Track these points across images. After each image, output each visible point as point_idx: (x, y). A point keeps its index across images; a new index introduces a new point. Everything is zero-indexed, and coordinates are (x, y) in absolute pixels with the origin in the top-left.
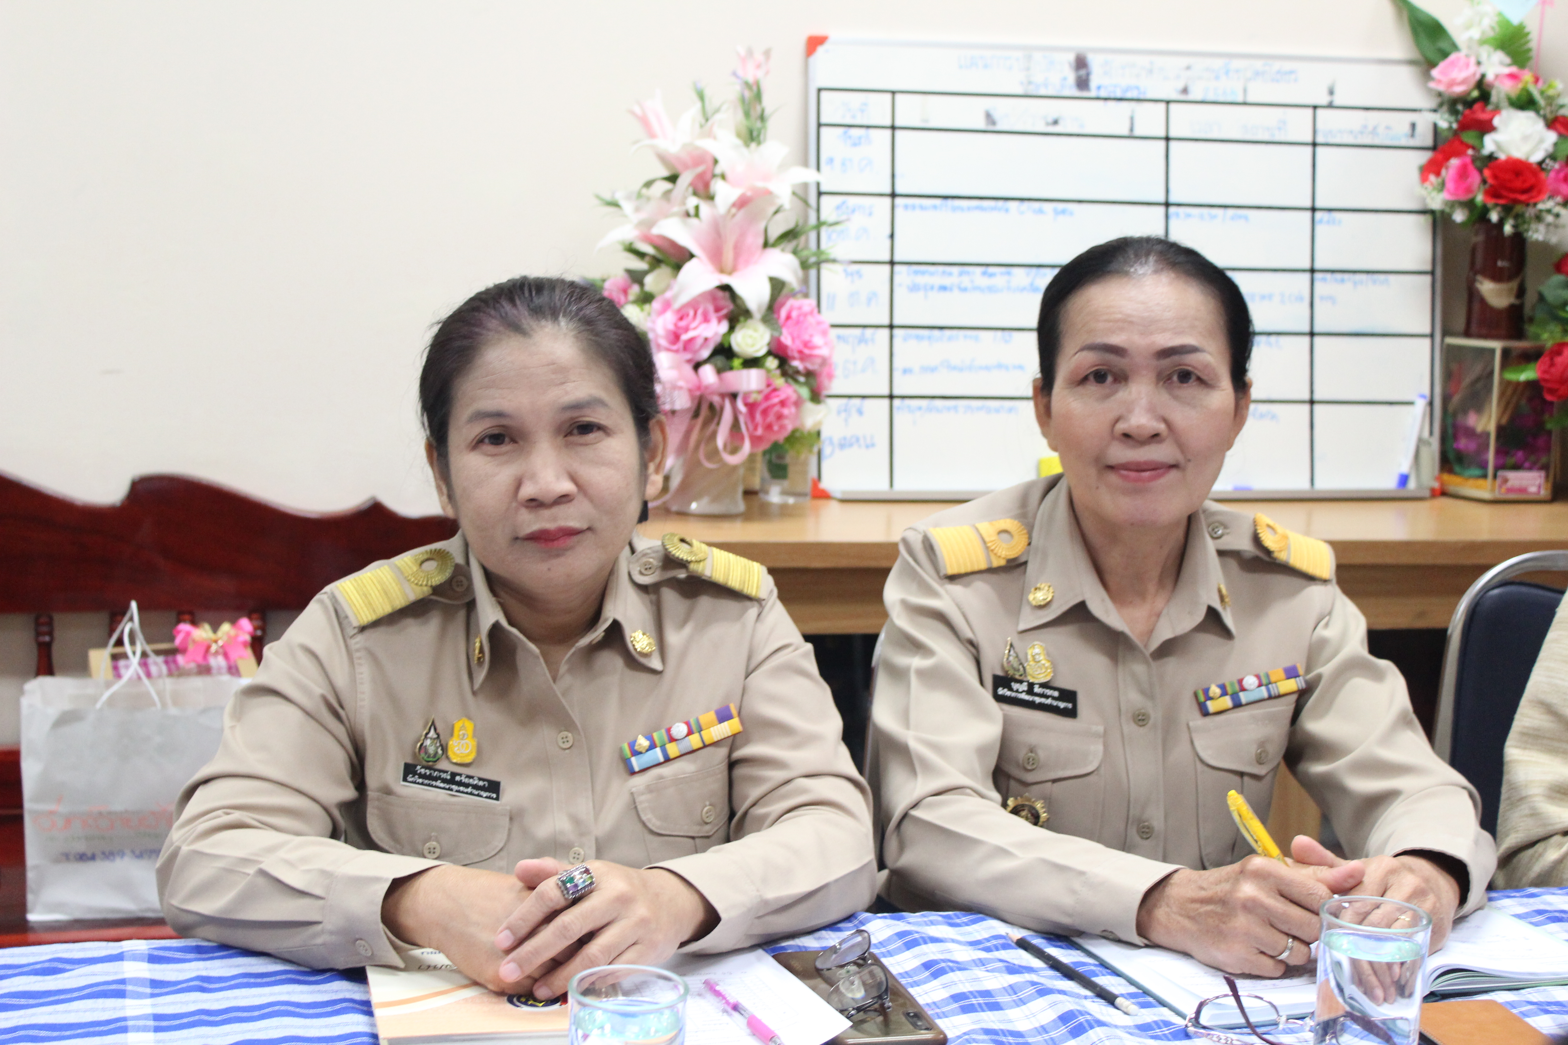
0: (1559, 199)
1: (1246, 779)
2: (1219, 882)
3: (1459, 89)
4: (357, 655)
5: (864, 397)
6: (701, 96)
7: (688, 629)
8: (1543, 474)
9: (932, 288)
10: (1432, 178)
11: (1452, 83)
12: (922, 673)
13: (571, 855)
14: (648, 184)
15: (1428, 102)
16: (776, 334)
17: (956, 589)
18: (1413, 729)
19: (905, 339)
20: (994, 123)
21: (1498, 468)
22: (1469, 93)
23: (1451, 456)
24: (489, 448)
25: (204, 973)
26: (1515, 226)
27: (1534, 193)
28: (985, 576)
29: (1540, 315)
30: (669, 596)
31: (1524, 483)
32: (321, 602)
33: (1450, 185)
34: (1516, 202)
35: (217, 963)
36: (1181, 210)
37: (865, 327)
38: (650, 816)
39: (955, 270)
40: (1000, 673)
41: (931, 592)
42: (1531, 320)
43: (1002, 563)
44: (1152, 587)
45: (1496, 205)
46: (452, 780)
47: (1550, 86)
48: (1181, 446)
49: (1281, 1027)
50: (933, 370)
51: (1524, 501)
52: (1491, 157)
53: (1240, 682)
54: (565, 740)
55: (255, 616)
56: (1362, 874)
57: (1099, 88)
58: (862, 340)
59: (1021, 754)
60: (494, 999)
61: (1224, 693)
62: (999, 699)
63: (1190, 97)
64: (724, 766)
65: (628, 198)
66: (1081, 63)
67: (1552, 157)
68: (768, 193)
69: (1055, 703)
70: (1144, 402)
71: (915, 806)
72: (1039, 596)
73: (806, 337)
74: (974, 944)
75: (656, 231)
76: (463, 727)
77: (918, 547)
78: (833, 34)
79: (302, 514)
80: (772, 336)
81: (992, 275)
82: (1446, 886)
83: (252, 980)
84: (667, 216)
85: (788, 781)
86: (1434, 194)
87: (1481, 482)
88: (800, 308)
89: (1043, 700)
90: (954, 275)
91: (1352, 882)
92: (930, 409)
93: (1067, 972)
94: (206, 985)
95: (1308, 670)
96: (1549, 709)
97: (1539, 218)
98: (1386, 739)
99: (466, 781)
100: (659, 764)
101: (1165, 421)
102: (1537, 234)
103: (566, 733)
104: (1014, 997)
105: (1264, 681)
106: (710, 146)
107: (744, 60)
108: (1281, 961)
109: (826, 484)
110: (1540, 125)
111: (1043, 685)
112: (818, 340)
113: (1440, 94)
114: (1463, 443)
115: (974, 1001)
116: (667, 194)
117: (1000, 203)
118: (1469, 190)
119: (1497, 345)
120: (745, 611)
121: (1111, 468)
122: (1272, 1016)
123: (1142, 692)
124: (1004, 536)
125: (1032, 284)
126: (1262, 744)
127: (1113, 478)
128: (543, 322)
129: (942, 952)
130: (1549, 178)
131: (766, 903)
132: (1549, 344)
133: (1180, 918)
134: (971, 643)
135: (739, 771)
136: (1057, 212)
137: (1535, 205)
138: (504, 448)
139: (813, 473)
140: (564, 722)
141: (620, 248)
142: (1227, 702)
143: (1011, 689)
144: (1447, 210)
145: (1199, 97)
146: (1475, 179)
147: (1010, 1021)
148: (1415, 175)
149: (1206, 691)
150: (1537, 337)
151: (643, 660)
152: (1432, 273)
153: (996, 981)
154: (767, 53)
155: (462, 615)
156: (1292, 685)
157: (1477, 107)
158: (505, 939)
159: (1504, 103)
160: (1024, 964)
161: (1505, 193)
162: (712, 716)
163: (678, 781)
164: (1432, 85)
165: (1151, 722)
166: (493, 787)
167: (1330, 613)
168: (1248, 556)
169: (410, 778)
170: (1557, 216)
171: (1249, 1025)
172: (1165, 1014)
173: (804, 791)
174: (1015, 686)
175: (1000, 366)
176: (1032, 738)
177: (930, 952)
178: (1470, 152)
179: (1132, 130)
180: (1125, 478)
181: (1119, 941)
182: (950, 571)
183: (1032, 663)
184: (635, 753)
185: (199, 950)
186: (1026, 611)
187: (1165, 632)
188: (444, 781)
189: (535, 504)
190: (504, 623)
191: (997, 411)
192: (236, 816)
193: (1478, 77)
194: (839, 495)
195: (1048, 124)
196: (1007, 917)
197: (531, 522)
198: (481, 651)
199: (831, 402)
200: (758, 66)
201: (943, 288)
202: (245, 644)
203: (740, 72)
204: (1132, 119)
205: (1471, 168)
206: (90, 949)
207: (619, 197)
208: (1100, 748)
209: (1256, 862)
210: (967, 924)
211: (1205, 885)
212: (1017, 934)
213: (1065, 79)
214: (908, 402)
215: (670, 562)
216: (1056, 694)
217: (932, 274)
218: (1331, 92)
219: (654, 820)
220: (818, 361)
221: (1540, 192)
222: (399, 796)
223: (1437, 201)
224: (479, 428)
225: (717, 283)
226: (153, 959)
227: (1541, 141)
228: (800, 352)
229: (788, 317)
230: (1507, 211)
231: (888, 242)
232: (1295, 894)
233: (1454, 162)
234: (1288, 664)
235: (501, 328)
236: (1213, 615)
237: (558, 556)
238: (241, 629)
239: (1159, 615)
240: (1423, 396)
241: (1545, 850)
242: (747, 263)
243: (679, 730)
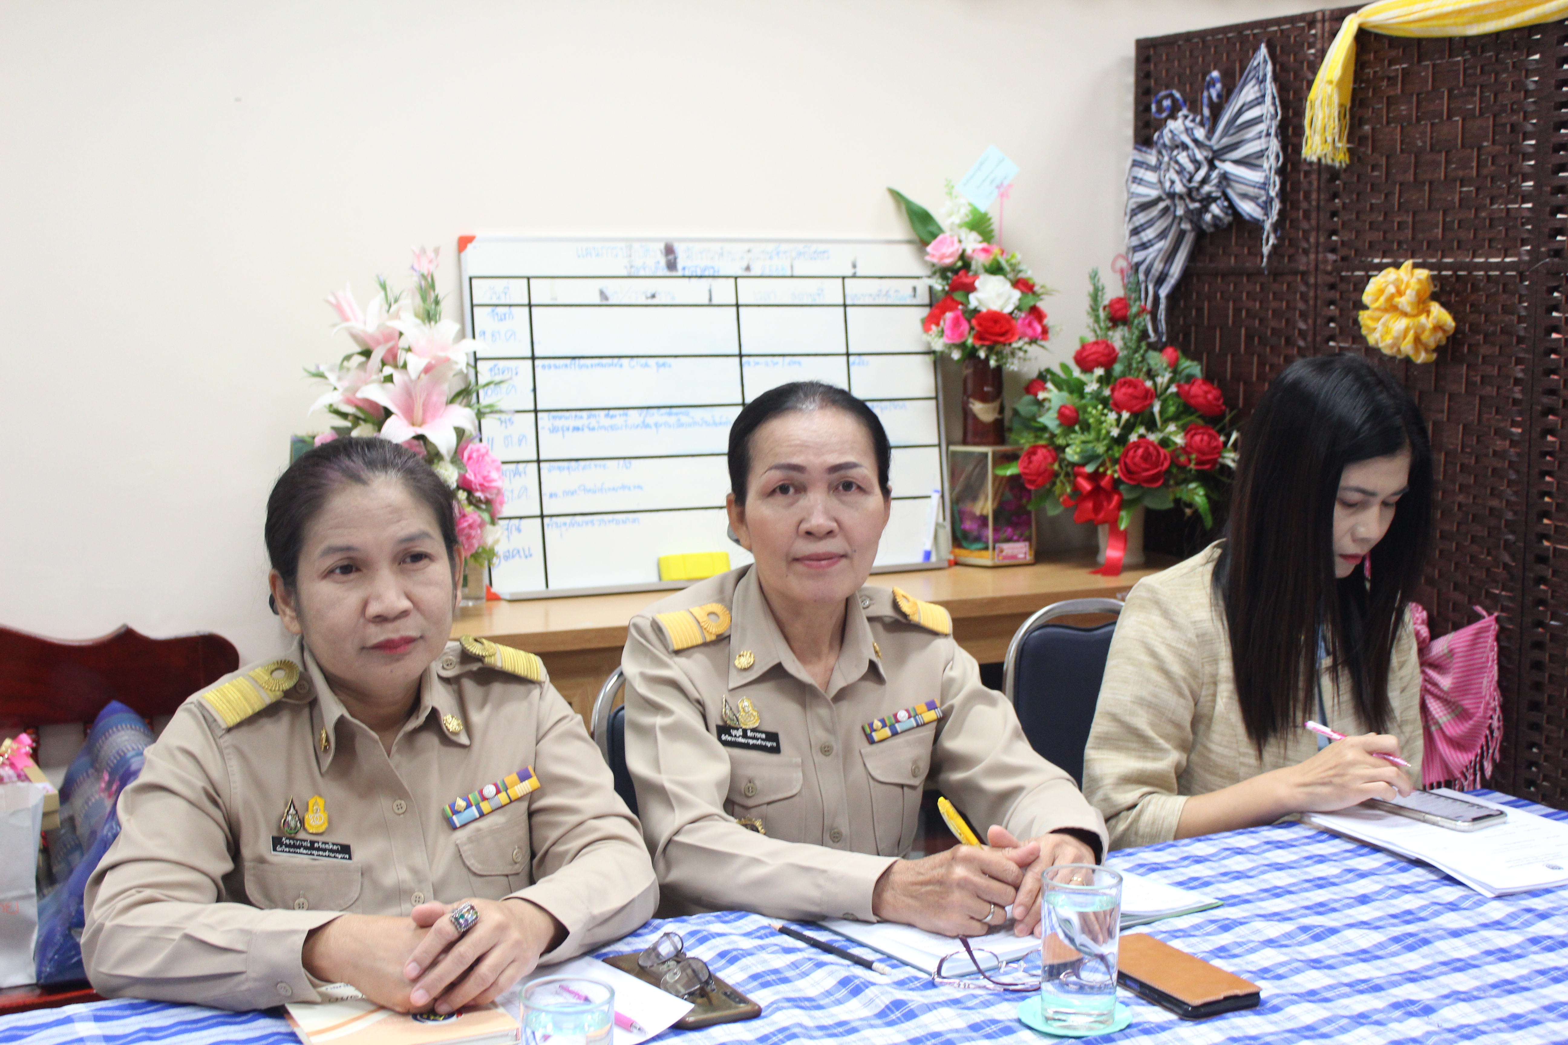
0: (1026, 339)
1: (905, 789)
2: (934, 868)
3: (948, 261)
4: (227, 751)
5: (521, 518)
6: (384, 287)
7: (487, 709)
8: (1027, 543)
9: (568, 429)
10: (934, 327)
11: (943, 257)
12: (665, 729)
13: (413, 898)
14: (348, 358)
15: (927, 272)
16: (462, 472)
17: (681, 660)
18: (1022, 740)
19: (550, 470)
20: (607, 299)
21: (995, 541)
22: (955, 263)
23: (959, 535)
24: (338, 575)
25: (146, 1025)
26: (997, 361)
27: (1009, 336)
28: (702, 649)
29: (1016, 426)
30: (469, 686)
31: (1015, 552)
32: (189, 711)
33: (948, 332)
34: (996, 343)
35: (153, 1016)
36: (751, 359)
37: (518, 462)
38: (473, 861)
39: (585, 414)
40: (720, 723)
41: (663, 664)
42: (1010, 430)
43: (713, 638)
44: (825, 649)
45: (982, 346)
46: (312, 847)
47: (1013, 257)
48: (848, 539)
49: (1002, 971)
50: (573, 493)
51: (1014, 565)
52: (976, 311)
53: (895, 716)
54: (400, 807)
55: (30, 731)
56: (1039, 850)
57: (684, 269)
58: (516, 473)
59: (743, 785)
60: (402, 1019)
61: (884, 725)
62: (725, 743)
63: (752, 273)
64: (525, 816)
65: (331, 369)
66: (669, 250)
67: (1018, 308)
68: (447, 360)
69: (764, 743)
70: (820, 507)
71: (677, 833)
72: (742, 662)
73: (485, 473)
74: (748, 934)
75: (359, 395)
76: (316, 803)
77: (648, 630)
78: (478, 234)
79: (67, 643)
80: (460, 474)
81: (612, 417)
82: (1087, 853)
83: (189, 1027)
84: (366, 382)
85: (581, 823)
86: (937, 339)
87: (984, 553)
88: (478, 450)
89: (755, 742)
90: (584, 419)
91: (1032, 858)
92: (572, 525)
93: (827, 948)
94: (151, 1035)
95: (942, 703)
96: (1115, 718)
97: (1013, 354)
98: (1007, 749)
99: (323, 846)
100: (475, 820)
101: (837, 521)
102: (1012, 366)
103: (398, 802)
104: (798, 971)
105: (912, 714)
106: (397, 325)
107: (418, 257)
108: (986, 923)
109: (495, 589)
110: (1008, 286)
111: (753, 730)
112: (494, 475)
113: (933, 265)
114: (968, 525)
115: (769, 978)
116: (362, 366)
117: (616, 360)
118: (961, 335)
119: (988, 450)
120: (529, 692)
121: (796, 560)
122: (994, 963)
123: (827, 730)
124: (713, 617)
125: (644, 422)
126: (915, 762)
127: (799, 567)
128: (377, 473)
129: (729, 943)
130: (1018, 324)
131: (593, 918)
132: (1027, 447)
133: (904, 898)
134: (698, 702)
135: (538, 819)
136: (658, 366)
137: (1010, 344)
138: (353, 576)
139: (486, 581)
140: (397, 791)
141: (326, 410)
142: (887, 732)
143: (731, 735)
144: (947, 351)
145: (759, 274)
146: (965, 327)
147: (800, 990)
148: (918, 327)
149: (871, 725)
150: (1017, 442)
151: (454, 738)
152: (936, 398)
153: (780, 961)
154: (437, 251)
155: (306, 712)
156: (932, 715)
157: (961, 273)
158: (412, 970)
159: (981, 270)
160: (791, 946)
161: (988, 336)
162: (515, 777)
163: (492, 831)
164: (928, 258)
165: (835, 751)
166: (345, 850)
167: (953, 659)
168: (887, 620)
169: (278, 848)
170: (1026, 352)
171: (980, 971)
172: (909, 972)
173: (595, 830)
174: (734, 732)
175: (624, 487)
176: (750, 771)
177: (720, 944)
178: (960, 307)
179: (710, 300)
180: (809, 566)
181: (857, 920)
182: (677, 647)
183: (742, 713)
184: (455, 812)
185: (133, 1007)
186: (733, 673)
187: (839, 682)
188: (306, 848)
189: (381, 619)
190: (347, 715)
191: (624, 522)
192: (147, 893)
193: (960, 251)
194: (508, 597)
195: (647, 298)
196: (765, 911)
197: (378, 634)
198: (327, 740)
199: (502, 522)
200: (430, 262)
201: (576, 429)
202: (27, 754)
203: (416, 266)
204: (710, 291)
205: (962, 318)
206: (38, 1017)
207: (323, 369)
208: (800, 775)
209: (963, 850)
210: (735, 920)
211: (922, 871)
212: (778, 924)
213: (658, 263)
214: (555, 519)
215: (466, 657)
216: (764, 736)
217: (567, 418)
218: (854, 266)
219: (476, 864)
220: (495, 491)
221: (1013, 335)
222: (271, 864)
223: (939, 345)
224: (330, 561)
225: (413, 434)
226: (98, 1019)
227: (1009, 298)
228: (481, 485)
229: (470, 458)
230: (990, 350)
231: (532, 395)
232: (994, 871)
233: (949, 315)
234: (928, 700)
235: (344, 479)
236: (873, 666)
237: (398, 660)
238: (21, 742)
239: (832, 670)
240: (936, 491)
241: (1117, 823)
242: (434, 417)
243: (489, 790)
